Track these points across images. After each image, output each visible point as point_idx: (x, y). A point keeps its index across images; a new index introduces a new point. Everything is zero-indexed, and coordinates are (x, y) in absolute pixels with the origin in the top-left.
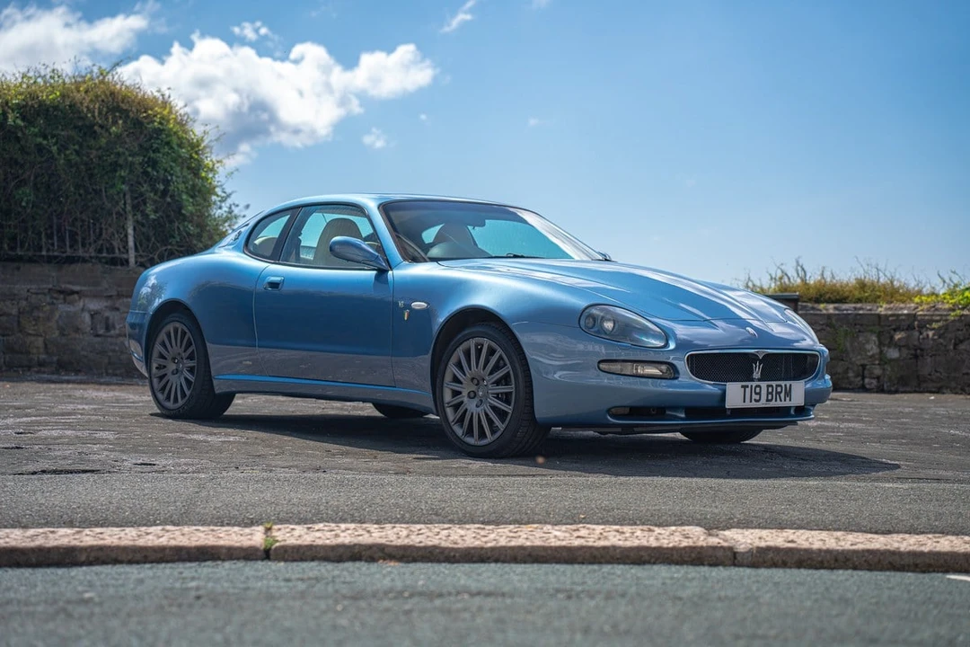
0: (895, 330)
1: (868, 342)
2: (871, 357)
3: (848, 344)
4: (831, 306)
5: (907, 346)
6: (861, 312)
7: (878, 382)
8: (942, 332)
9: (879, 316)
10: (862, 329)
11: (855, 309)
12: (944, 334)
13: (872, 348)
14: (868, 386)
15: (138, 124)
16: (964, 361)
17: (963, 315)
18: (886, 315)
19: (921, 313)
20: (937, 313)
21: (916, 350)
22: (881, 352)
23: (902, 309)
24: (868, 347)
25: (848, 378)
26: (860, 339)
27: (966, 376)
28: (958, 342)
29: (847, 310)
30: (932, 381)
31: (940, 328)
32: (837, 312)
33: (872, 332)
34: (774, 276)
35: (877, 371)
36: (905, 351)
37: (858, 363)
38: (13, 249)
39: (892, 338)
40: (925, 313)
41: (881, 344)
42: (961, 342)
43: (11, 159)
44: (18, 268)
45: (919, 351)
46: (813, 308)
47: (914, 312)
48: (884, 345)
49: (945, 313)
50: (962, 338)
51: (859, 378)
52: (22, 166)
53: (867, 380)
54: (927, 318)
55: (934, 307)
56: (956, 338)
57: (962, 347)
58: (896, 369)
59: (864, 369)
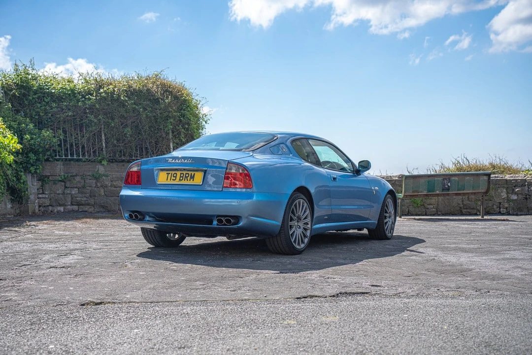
0: (515, 186)
1: (502, 192)
2: (503, 199)
3: (493, 193)
5: (522, 194)
6: (498, 178)
7: (507, 210)
9: (506, 180)
10: (499, 186)
11: (496, 177)
13: (504, 195)
14: (502, 212)
15: (176, 98)
18: (510, 180)
19: (528, 179)
21: (526, 196)
22: (508, 196)
23: (517, 177)
24: (502, 194)
25: (493, 208)
26: (499, 191)
33: (504, 187)
35: (506, 205)
36: (520, 196)
37: (498, 201)
38: (120, 156)
39: (513, 190)
40: (530, 179)
41: (508, 193)
43: (121, 115)
44: (124, 165)
45: (528, 196)
47: (525, 178)
51: (498, 209)
52: (126, 118)
53: (501, 209)
58: (516, 204)
59: (500, 204)
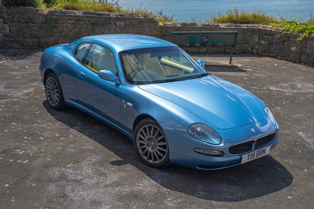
0: (264, 35)
1: (255, 38)
2: (256, 43)
3: (249, 39)
4: (245, 25)
5: (268, 41)
6: (254, 28)
7: (257, 51)
8: (279, 38)
9: (260, 29)
10: (254, 33)
11: (253, 26)
12: (280, 38)
13: (257, 40)
14: (254, 52)
16: (285, 48)
17: (287, 33)
18: (262, 29)
19: (273, 30)
20: (278, 31)
21: (270, 42)
22: (259, 41)
23: (267, 28)
24: (255, 40)
25: (248, 50)
26: (253, 37)
27: (285, 53)
28: (284, 42)
29: (250, 27)
30: (274, 53)
31: (279, 37)
32: (247, 28)
33: (257, 34)
34: (227, 13)
35: (257, 47)
36: (267, 42)
37: (252, 44)
39: (263, 37)
40: (275, 30)
41: (259, 39)
42: (285, 41)
45: (271, 43)
46: (239, 26)
47: (271, 30)
48: (260, 39)
49: (281, 32)
50: (285, 40)
51: (252, 50)
53: (254, 50)
54: (275, 32)
55: (278, 29)
56: (284, 40)
57: (285, 43)
58: (263, 47)
59: (253, 47)
